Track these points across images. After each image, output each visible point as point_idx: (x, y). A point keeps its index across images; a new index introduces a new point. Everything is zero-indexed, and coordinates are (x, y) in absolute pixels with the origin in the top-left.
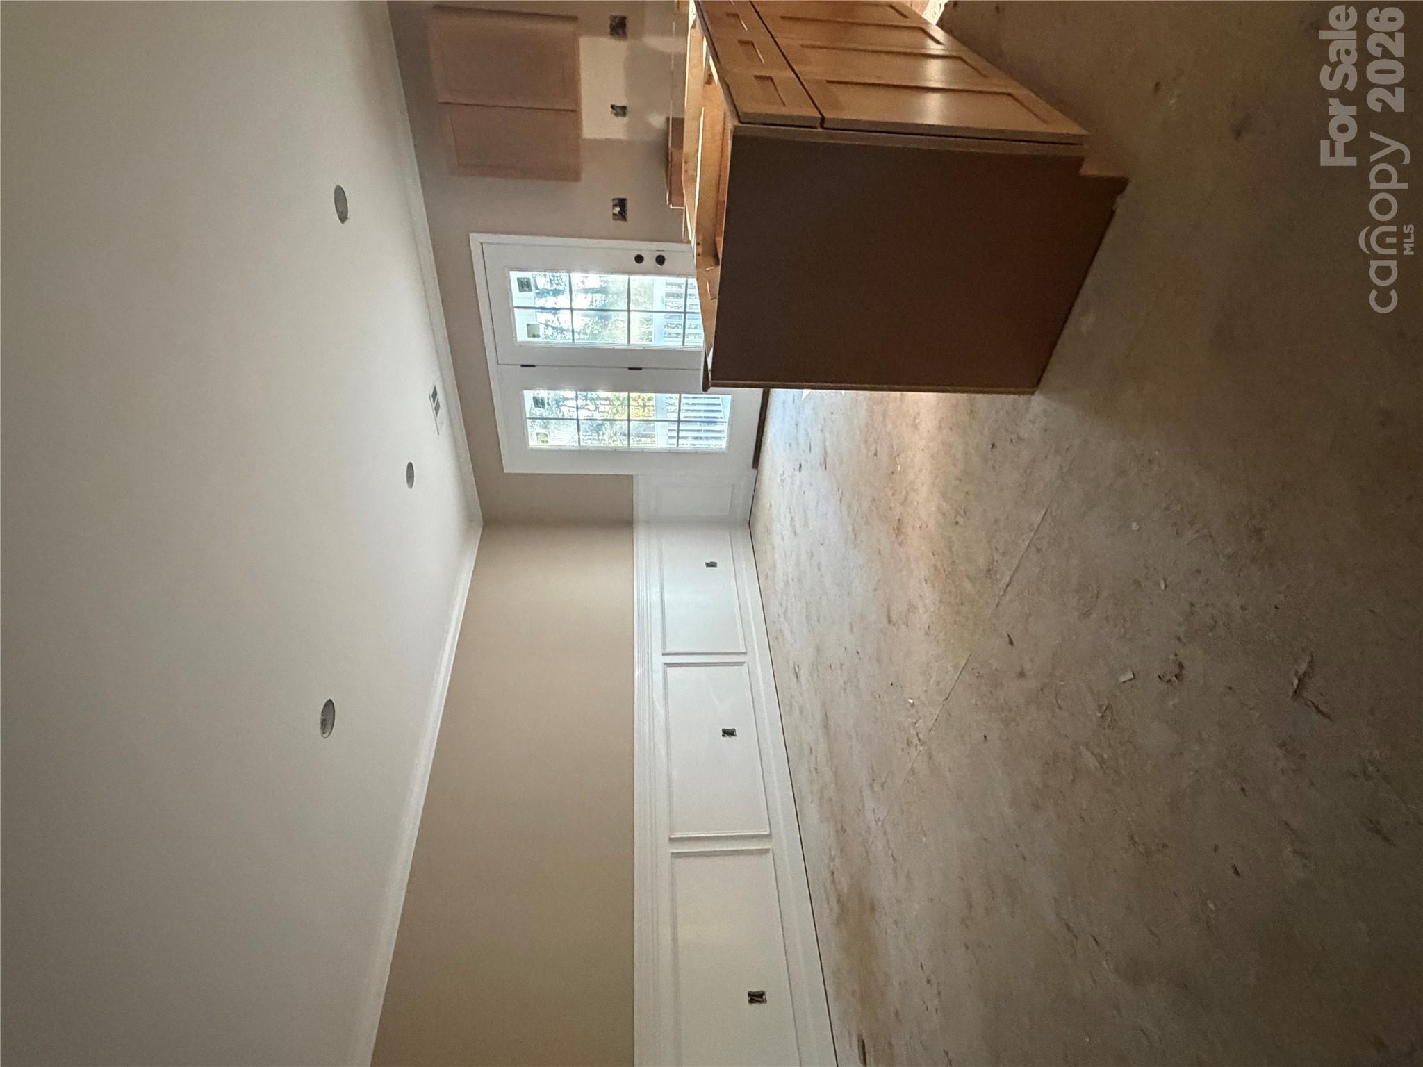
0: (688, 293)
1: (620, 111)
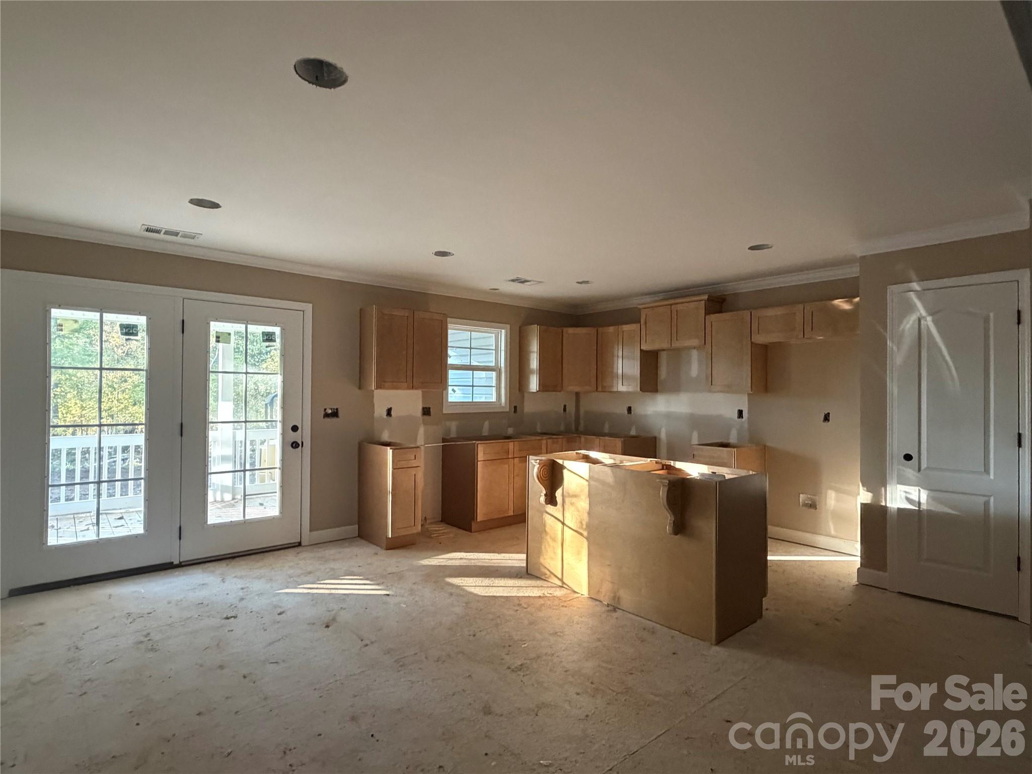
0: (236, 473)
1: (389, 413)
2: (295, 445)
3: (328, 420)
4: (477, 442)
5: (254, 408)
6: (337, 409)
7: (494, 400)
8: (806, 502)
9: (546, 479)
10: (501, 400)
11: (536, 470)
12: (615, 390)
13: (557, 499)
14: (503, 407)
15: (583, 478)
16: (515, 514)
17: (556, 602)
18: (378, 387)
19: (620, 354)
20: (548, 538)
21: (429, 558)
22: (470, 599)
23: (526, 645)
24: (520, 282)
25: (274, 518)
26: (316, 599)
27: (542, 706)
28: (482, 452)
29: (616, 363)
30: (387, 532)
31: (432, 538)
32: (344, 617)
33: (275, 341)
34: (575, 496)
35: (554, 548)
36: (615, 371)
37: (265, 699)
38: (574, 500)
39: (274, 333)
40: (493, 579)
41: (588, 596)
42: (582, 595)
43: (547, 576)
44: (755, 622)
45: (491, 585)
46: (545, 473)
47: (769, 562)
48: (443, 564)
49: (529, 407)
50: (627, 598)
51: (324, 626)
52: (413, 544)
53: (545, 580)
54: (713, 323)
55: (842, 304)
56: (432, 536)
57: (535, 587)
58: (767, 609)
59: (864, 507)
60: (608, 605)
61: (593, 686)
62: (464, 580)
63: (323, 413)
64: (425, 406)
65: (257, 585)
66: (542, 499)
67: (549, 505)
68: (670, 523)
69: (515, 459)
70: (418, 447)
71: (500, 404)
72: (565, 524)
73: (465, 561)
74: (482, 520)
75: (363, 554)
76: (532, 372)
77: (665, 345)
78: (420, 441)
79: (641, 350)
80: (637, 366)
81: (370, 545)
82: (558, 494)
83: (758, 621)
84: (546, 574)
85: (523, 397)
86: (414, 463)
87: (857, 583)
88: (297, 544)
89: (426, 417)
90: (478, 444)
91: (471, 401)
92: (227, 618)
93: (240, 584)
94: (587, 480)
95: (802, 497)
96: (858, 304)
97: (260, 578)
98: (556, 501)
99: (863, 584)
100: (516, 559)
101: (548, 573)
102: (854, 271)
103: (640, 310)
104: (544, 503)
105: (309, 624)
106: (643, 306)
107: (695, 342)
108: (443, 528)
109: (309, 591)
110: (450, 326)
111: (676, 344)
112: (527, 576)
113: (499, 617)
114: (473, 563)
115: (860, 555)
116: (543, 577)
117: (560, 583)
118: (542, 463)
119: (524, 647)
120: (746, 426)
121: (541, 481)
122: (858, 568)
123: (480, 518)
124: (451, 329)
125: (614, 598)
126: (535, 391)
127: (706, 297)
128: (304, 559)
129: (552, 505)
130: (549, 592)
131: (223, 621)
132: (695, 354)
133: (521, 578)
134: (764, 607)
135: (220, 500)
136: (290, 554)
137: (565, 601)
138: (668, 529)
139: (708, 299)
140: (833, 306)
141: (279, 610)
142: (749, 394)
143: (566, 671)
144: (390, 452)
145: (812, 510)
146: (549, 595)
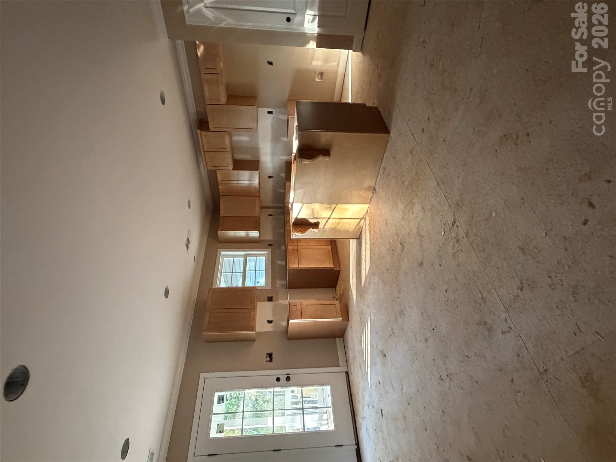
1: (270, 322)
2: (288, 379)
3: (273, 360)
4: (288, 268)
5: (279, 402)
6: (267, 354)
7: (264, 258)
8: (320, 77)
9: (304, 229)
10: (264, 253)
11: (299, 234)
12: (258, 186)
13: (315, 222)
14: (269, 252)
15: (302, 207)
16: (330, 245)
17: (372, 223)
18: (253, 329)
19: (236, 182)
20: (338, 227)
21: (352, 295)
22: (372, 273)
23: (392, 241)
24: (189, 244)
25: (331, 389)
26: (373, 363)
27: (419, 234)
28: (294, 265)
29: (241, 185)
30: (339, 321)
31: (343, 294)
32: (381, 347)
33: (224, 395)
34: (313, 211)
35: (344, 224)
36: (246, 185)
37: (418, 391)
38: (315, 212)
39: (218, 396)
40: (362, 258)
41: (369, 204)
42: (368, 208)
43: (360, 228)
44: (379, 111)
45: (365, 259)
46: (300, 229)
47: (352, 102)
48: (355, 288)
49: (269, 237)
50: (369, 182)
51: (385, 357)
52: (346, 305)
53: (362, 228)
54: (214, 127)
55: (200, 51)
56: (342, 293)
57: (365, 234)
58: (374, 104)
59: (318, 46)
60: (373, 193)
61: (409, 204)
62: (363, 275)
63: (269, 363)
64: (267, 300)
65: (367, 398)
66: (316, 230)
67: (319, 226)
68: (323, 158)
69: (298, 245)
70: (289, 304)
71: (267, 254)
72: (330, 217)
73: (354, 275)
74: (333, 264)
75: (351, 335)
76: (247, 235)
77: (229, 156)
78: (286, 302)
79: (233, 170)
80: (243, 172)
81: (347, 330)
82: (312, 221)
83: (379, 109)
84: (359, 228)
85: (262, 241)
86: (299, 307)
87: (361, 52)
88: (347, 374)
89: (274, 298)
90: (289, 268)
91: (264, 272)
92: (382, 415)
93: (366, 407)
94: (303, 205)
95: (317, 80)
96: (199, 42)
97: (363, 396)
98: (317, 222)
99: (361, 49)
100: (353, 244)
101: (358, 227)
102: (180, 43)
103: (208, 170)
104: (318, 229)
105: (384, 366)
106: (206, 168)
107: (227, 139)
108: (338, 287)
109: (369, 366)
110: (217, 286)
111: (229, 149)
112: (360, 239)
113: (379, 256)
114: (355, 270)
115: (348, 50)
116: (361, 229)
117: (363, 220)
118: (294, 230)
119: (393, 242)
120: (277, 110)
121: (305, 231)
122: (353, 52)
123: (332, 266)
124: (220, 285)
125: (369, 190)
126: (259, 233)
127: (199, 131)
128: (354, 369)
129: (319, 225)
130: (368, 226)
131: (383, 417)
132: (236, 138)
133: (361, 242)
134: (372, 105)
135: (327, 421)
136: (352, 378)
137: (372, 217)
138: (327, 159)
139: (200, 130)
140: (201, 56)
141: (378, 384)
142: (258, 107)
143: (403, 219)
144: (291, 321)
145: (324, 74)
146: (369, 227)
